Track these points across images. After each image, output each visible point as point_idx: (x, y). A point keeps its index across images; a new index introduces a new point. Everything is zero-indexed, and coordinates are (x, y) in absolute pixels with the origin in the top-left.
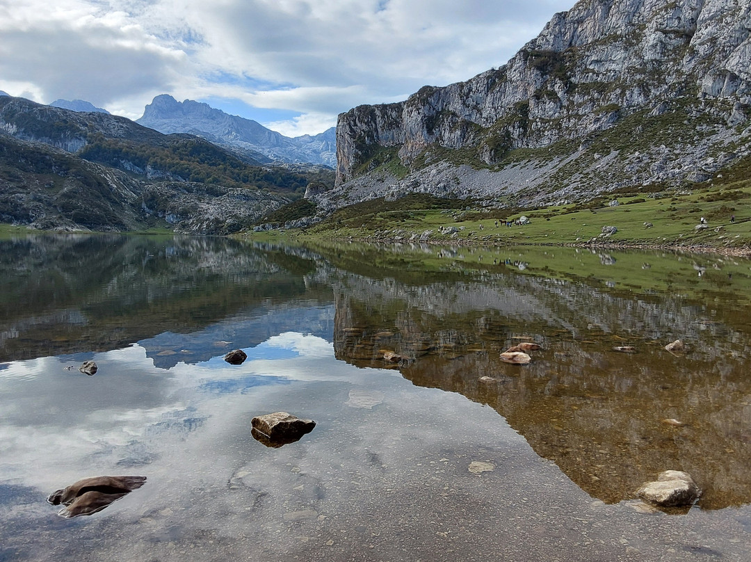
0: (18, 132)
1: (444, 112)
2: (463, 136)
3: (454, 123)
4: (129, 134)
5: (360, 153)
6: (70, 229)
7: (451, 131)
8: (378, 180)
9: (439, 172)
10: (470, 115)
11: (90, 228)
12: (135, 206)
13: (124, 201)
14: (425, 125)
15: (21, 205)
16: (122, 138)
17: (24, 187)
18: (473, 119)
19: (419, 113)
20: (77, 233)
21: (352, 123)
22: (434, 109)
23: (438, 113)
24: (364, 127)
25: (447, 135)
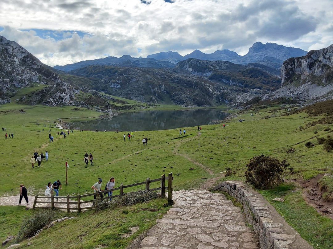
0: (192, 71)
1: (317, 61)
2: (322, 71)
3: (320, 65)
4: (228, 68)
5: (287, 77)
6: (192, 107)
7: (318, 69)
8: (288, 89)
9: (304, 87)
10: (326, 62)
11: (199, 106)
12: (217, 98)
13: (214, 96)
14: (308, 67)
15: (182, 99)
16: (225, 70)
17: (185, 93)
18: (327, 63)
19: (306, 62)
20: (195, 108)
21: (286, 65)
22: (313, 59)
23: (315, 61)
24: (290, 67)
25: (316, 70)
